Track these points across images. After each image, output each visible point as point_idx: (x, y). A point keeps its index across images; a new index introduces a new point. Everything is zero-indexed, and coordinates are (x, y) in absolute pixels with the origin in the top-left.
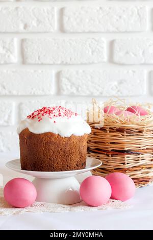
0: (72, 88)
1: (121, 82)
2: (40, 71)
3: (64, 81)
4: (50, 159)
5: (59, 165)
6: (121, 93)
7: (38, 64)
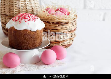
4: (26, 42)
5: (31, 45)
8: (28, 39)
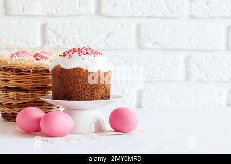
0: (58, 41)
1: (108, 35)
2: (24, 23)
3: (50, 33)
4: (78, 91)
5: (87, 97)
6: (109, 46)
7: (22, 16)
8: (82, 86)
